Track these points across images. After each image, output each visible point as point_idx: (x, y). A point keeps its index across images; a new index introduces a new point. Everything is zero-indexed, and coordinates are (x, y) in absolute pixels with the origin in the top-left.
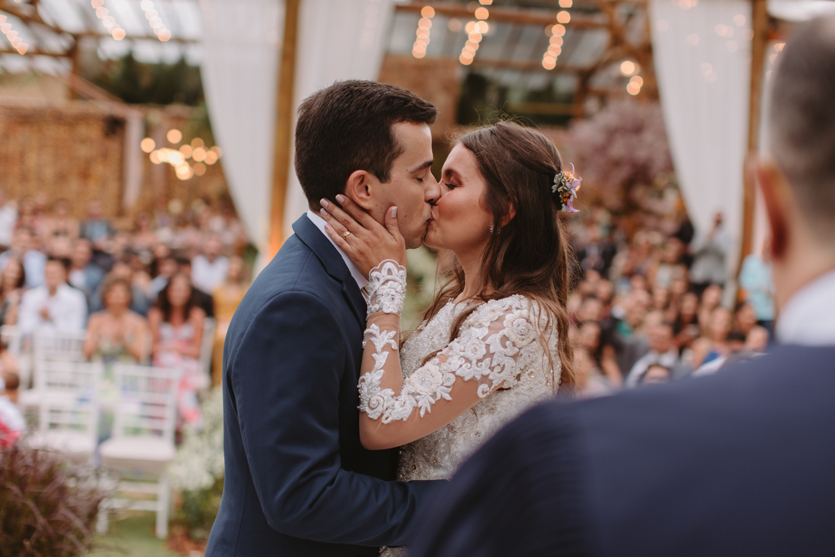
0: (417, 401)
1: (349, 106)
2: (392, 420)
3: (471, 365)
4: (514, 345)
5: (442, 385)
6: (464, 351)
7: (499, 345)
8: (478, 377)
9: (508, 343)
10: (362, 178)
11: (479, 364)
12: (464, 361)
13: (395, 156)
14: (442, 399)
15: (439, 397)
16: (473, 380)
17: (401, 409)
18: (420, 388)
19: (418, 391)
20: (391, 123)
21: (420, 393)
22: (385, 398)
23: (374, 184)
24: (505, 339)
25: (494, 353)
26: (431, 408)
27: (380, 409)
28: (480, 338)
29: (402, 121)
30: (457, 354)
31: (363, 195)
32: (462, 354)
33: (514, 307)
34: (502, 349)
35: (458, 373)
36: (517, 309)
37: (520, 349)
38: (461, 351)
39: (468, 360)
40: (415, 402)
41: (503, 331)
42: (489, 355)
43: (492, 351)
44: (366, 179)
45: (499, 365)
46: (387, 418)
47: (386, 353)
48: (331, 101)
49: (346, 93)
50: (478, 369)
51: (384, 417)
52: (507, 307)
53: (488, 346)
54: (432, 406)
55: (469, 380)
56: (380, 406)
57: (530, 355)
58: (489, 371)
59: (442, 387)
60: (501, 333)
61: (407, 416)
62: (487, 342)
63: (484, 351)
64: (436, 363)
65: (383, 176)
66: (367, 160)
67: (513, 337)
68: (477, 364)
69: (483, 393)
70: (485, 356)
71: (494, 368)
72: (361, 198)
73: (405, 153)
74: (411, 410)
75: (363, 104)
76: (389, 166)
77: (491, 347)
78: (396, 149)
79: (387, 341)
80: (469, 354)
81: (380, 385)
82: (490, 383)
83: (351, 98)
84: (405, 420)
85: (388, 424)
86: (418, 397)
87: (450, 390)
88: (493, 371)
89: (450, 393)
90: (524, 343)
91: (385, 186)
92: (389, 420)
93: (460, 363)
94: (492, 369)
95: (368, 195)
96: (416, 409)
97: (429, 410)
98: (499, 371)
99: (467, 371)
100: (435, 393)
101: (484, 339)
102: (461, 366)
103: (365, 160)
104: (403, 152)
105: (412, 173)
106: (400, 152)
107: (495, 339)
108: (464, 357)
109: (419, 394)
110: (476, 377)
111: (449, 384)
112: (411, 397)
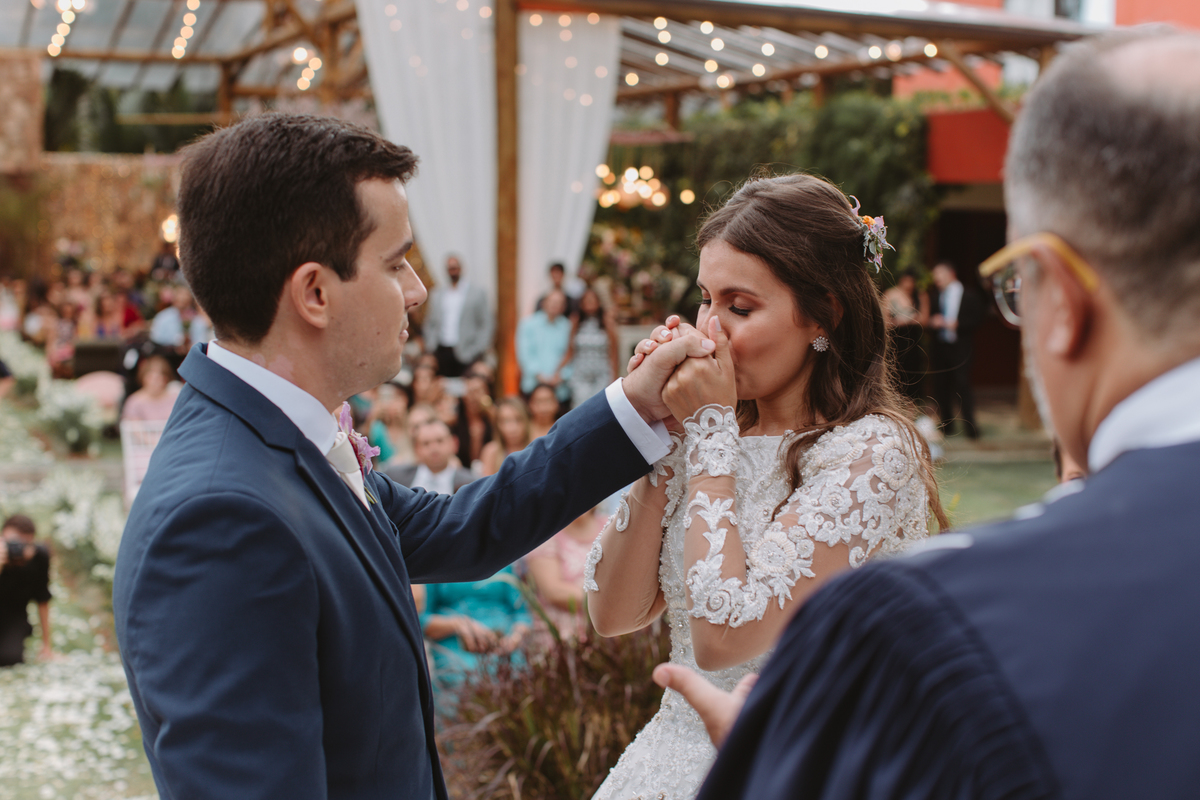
0: (771, 588)
1: (288, 156)
2: (743, 623)
3: (835, 524)
4: (888, 485)
5: (799, 557)
6: (819, 505)
7: (870, 490)
8: (848, 539)
9: (880, 485)
10: (313, 275)
11: (846, 520)
12: (822, 519)
13: (362, 237)
14: (804, 577)
15: (798, 577)
16: (842, 544)
17: (754, 604)
18: (769, 568)
19: (769, 573)
20: (355, 181)
21: (772, 575)
22: (731, 591)
23: (331, 284)
24: (876, 479)
25: (864, 502)
26: (791, 594)
27: (727, 608)
28: (842, 484)
29: (369, 177)
30: (809, 511)
31: (313, 304)
32: (817, 509)
33: (879, 433)
34: (873, 494)
35: (819, 537)
36: (884, 435)
37: (896, 492)
38: (815, 505)
39: (828, 517)
40: (769, 591)
41: (872, 469)
42: (858, 505)
43: (860, 499)
44: (318, 278)
45: (873, 518)
46: (736, 619)
47: (724, 531)
48: (253, 150)
49: (275, 134)
50: (845, 527)
51: (732, 619)
52: (869, 435)
53: (854, 493)
54: (792, 589)
55: (836, 545)
56: (727, 604)
57: (911, 497)
58: (860, 528)
59: (800, 561)
60: (870, 472)
61: (761, 613)
62: (851, 489)
63: (849, 502)
64: (780, 528)
65: (345, 269)
66: (322, 245)
67: (887, 476)
68: (842, 521)
69: (857, 560)
70: (852, 509)
71: (866, 522)
72: (311, 310)
73: (379, 230)
74: (766, 603)
75: (311, 151)
76: (355, 251)
77: (859, 494)
78: (366, 223)
79: (723, 514)
80: (829, 509)
81: (721, 576)
82: (865, 544)
83: (288, 141)
84: (760, 618)
85: (739, 628)
86: (771, 582)
87: (810, 562)
88: (865, 527)
89: (812, 568)
90: (902, 482)
91: (349, 286)
92: (739, 622)
93: (818, 523)
94: (864, 524)
95: (321, 303)
96: (774, 600)
97: (790, 596)
98: (874, 525)
99: (831, 532)
100: (792, 571)
101: (847, 485)
102: (820, 527)
103: (319, 246)
104: (376, 228)
105: (387, 261)
106: (371, 229)
107: (863, 481)
108: (821, 513)
109: (770, 577)
110: (845, 539)
111: (807, 555)
112: (761, 584)
